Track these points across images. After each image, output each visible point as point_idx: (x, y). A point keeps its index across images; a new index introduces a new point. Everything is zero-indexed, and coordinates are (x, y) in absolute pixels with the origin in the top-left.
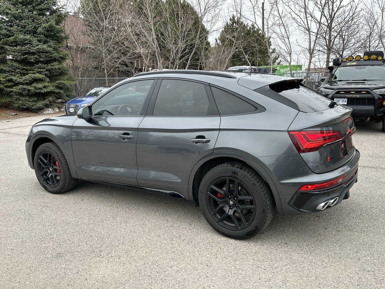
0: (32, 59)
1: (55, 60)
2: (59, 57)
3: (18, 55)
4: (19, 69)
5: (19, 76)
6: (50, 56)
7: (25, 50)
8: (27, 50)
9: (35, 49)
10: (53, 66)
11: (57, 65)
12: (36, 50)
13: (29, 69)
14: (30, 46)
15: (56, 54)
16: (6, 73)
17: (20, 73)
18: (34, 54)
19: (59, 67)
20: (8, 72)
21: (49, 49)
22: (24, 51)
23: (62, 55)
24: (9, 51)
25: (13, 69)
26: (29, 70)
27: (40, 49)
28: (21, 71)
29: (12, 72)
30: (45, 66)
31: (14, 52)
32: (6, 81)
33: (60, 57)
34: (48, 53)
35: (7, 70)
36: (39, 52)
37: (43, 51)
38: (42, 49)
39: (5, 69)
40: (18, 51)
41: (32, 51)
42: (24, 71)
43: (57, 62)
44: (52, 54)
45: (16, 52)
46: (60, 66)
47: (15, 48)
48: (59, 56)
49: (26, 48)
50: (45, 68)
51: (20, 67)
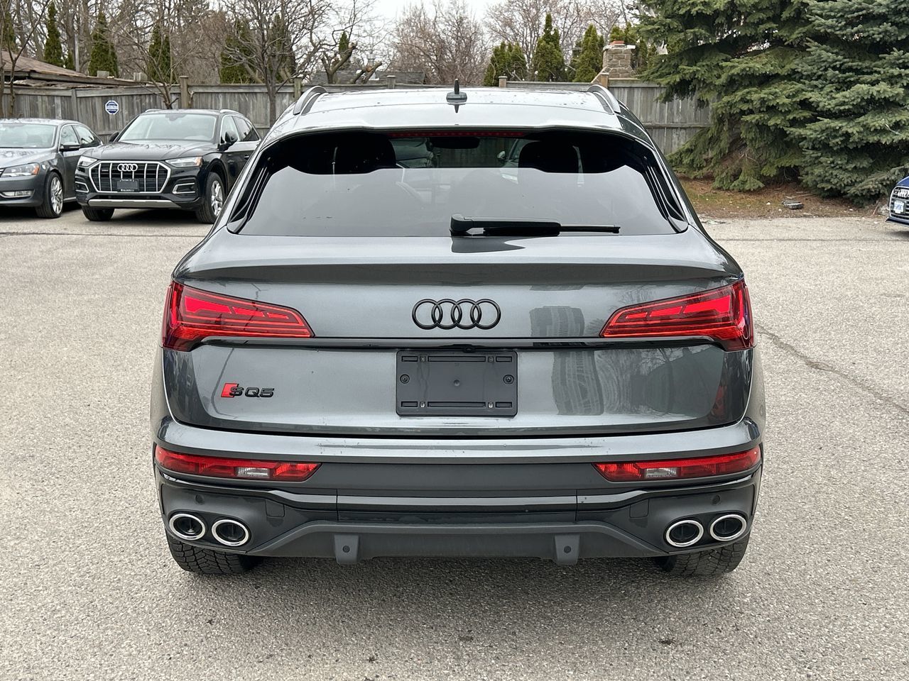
0: (876, 32)
3: (837, 26)
4: (834, 68)
5: (832, 91)
13: (866, 67)
16: (801, 83)
17: (839, 82)
18: (882, 18)
20: (809, 77)
25: (822, 69)
26: (865, 71)
28: (840, 76)
29: (819, 77)
31: (828, 17)
32: (795, 106)
35: (805, 73)
39: (799, 70)
40: (839, 15)
42: (847, 74)
45: (834, 17)
51: (838, 63)
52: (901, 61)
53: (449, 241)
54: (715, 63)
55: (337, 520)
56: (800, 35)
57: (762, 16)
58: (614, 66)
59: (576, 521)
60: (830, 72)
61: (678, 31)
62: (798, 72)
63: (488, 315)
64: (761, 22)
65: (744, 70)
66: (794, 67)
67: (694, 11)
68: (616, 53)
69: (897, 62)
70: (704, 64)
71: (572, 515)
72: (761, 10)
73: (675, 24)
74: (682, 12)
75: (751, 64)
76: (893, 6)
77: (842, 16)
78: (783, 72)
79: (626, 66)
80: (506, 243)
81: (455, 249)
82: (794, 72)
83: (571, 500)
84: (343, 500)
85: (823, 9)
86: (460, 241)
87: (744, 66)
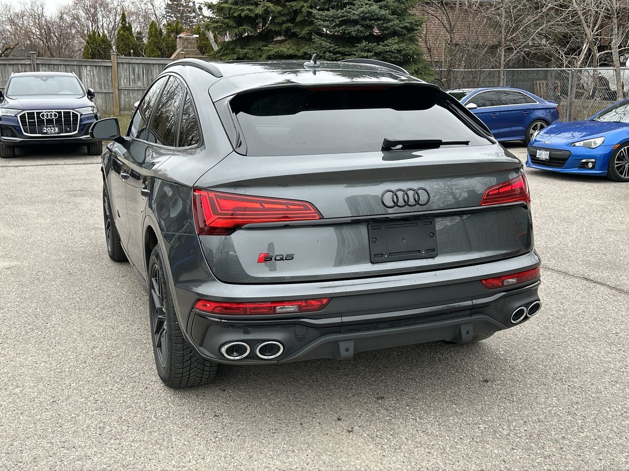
0: (353, 30)
1: (395, 33)
2: (401, 28)
3: (330, 26)
4: (330, 52)
6: (384, 25)
7: (342, 17)
8: (345, 16)
9: (357, 13)
10: (388, 46)
11: (397, 43)
12: (359, 15)
13: (347, 52)
14: (350, 8)
15: (396, 22)
18: (355, 22)
19: (399, 48)
21: (383, 12)
22: (341, 19)
23: (408, 23)
24: (317, 19)
25: (322, 52)
26: (347, 53)
27: (366, 13)
28: (333, 56)
30: (373, 46)
33: (405, 28)
34: (380, 20)
36: (364, 19)
37: (372, 15)
38: (371, 13)
39: (309, 53)
40: (331, 19)
41: (352, 17)
42: (338, 55)
43: (396, 37)
44: (389, 21)
45: (328, 21)
46: (401, 46)
47: (326, 12)
48: (401, 25)
49: (343, 13)
50: (373, 50)
51: (332, 48)
52: (367, 48)
53: (381, 154)
54: (258, 48)
55: (340, 332)
56: (307, 32)
57: (284, 18)
58: (186, 48)
59: (471, 315)
60: (328, 54)
61: (234, 27)
62: (308, 54)
63: (423, 198)
64: (284, 22)
65: (277, 52)
66: (306, 51)
67: (243, 15)
68: (186, 39)
69: (365, 48)
70: (251, 48)
71: (469, 312)
72: (284, 15)
73: (232, 23)
74: (236, 14)
75: (282, 49)
76: (362, 15)
77: (332, 20)
78: (299, 54)
79: (194, 48)
80: (413, 153)
81: (384, 159)
82: (306, 53)
83: (469, 303)
84: (346, 319)
85: (321, 15)
86: (388, 154)
87: (276, 50)
